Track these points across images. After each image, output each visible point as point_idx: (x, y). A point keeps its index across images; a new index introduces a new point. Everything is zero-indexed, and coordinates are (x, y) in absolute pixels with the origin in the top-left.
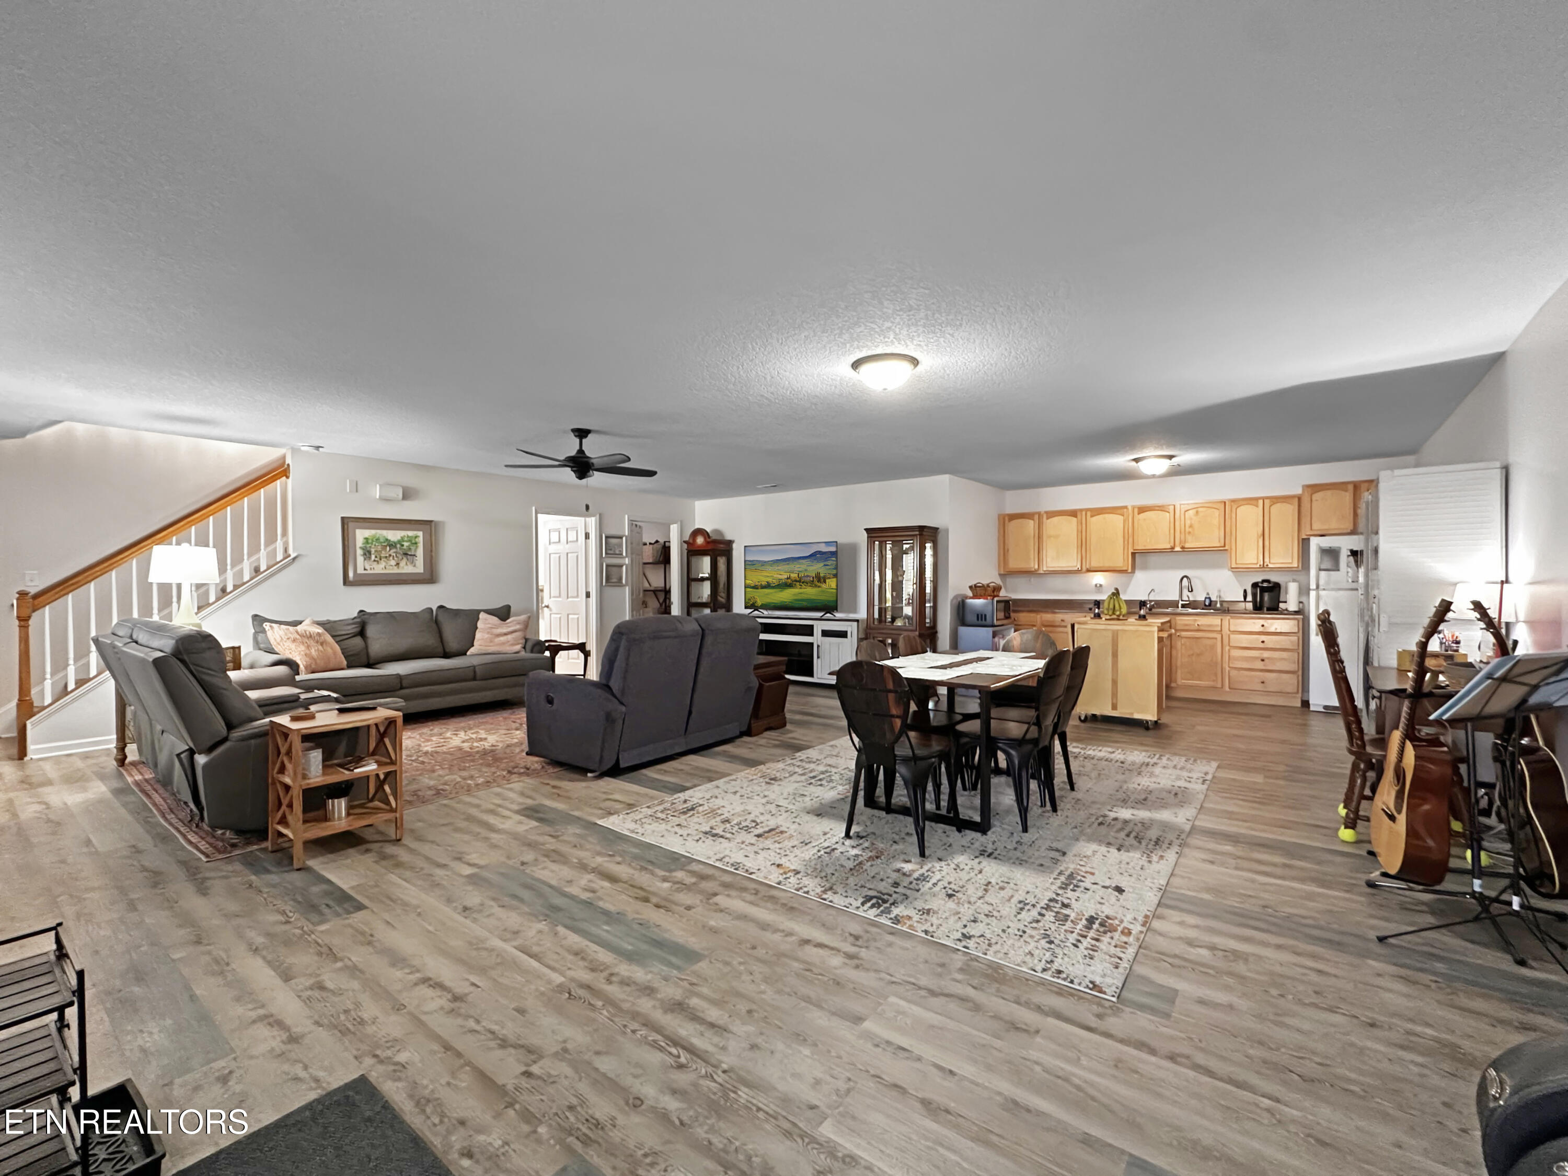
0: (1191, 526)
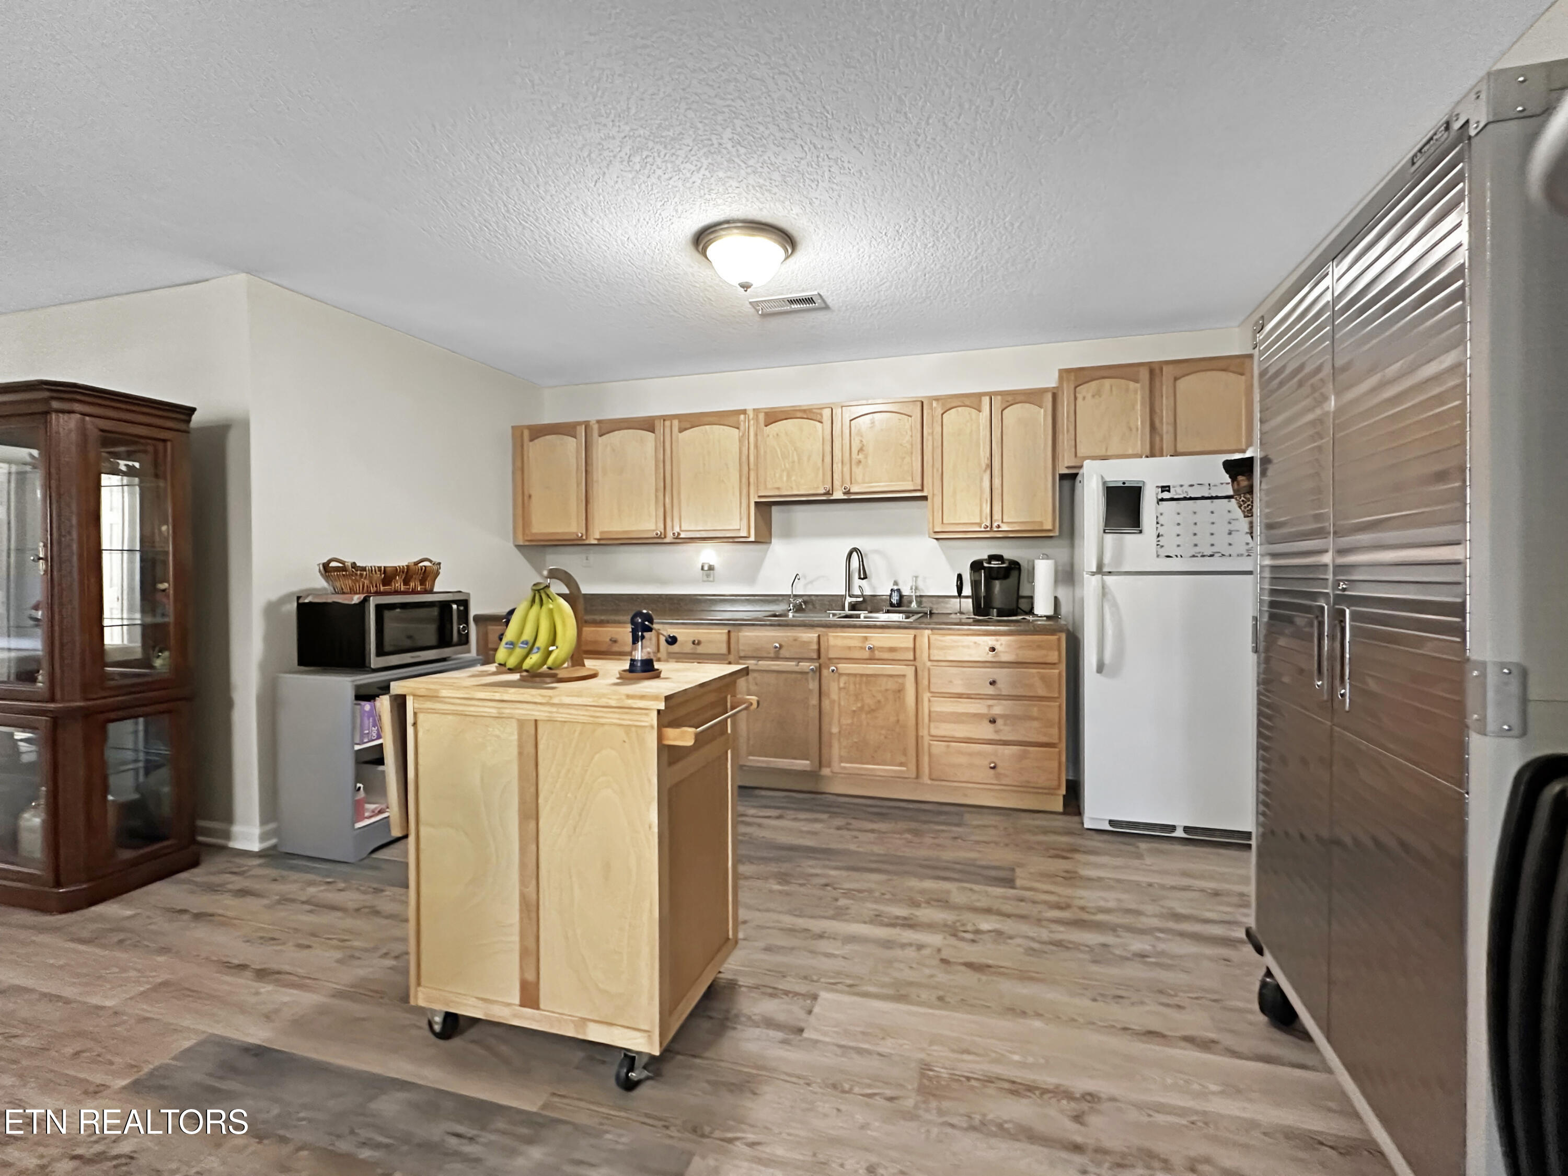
0: (861, 450)
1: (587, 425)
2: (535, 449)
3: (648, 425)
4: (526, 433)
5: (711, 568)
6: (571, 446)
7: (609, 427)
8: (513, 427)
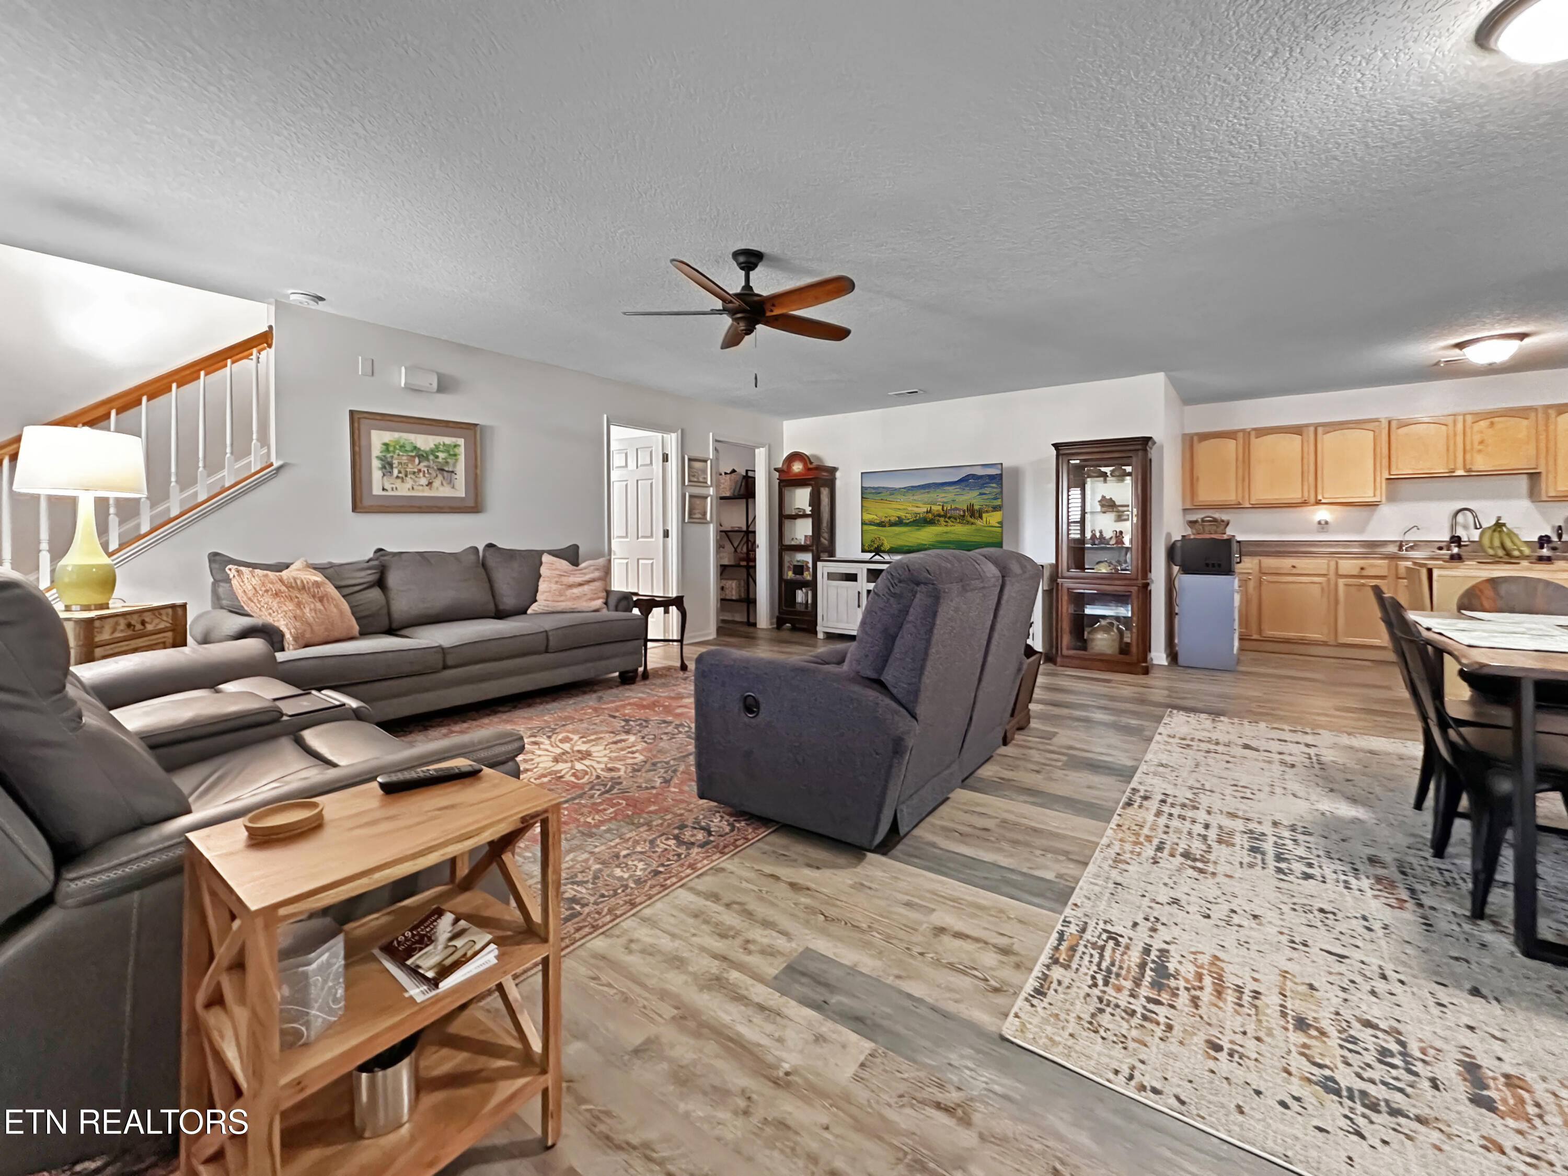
1: (1243, 431)
2: (1203, 448)
3: (1297, 430)
4: (1195, 438)
5: (1327, 523)
6: (1231, 446)
7: (1262, 432)
8: (1184, 435)
